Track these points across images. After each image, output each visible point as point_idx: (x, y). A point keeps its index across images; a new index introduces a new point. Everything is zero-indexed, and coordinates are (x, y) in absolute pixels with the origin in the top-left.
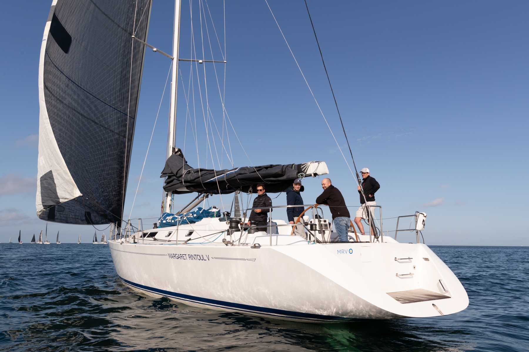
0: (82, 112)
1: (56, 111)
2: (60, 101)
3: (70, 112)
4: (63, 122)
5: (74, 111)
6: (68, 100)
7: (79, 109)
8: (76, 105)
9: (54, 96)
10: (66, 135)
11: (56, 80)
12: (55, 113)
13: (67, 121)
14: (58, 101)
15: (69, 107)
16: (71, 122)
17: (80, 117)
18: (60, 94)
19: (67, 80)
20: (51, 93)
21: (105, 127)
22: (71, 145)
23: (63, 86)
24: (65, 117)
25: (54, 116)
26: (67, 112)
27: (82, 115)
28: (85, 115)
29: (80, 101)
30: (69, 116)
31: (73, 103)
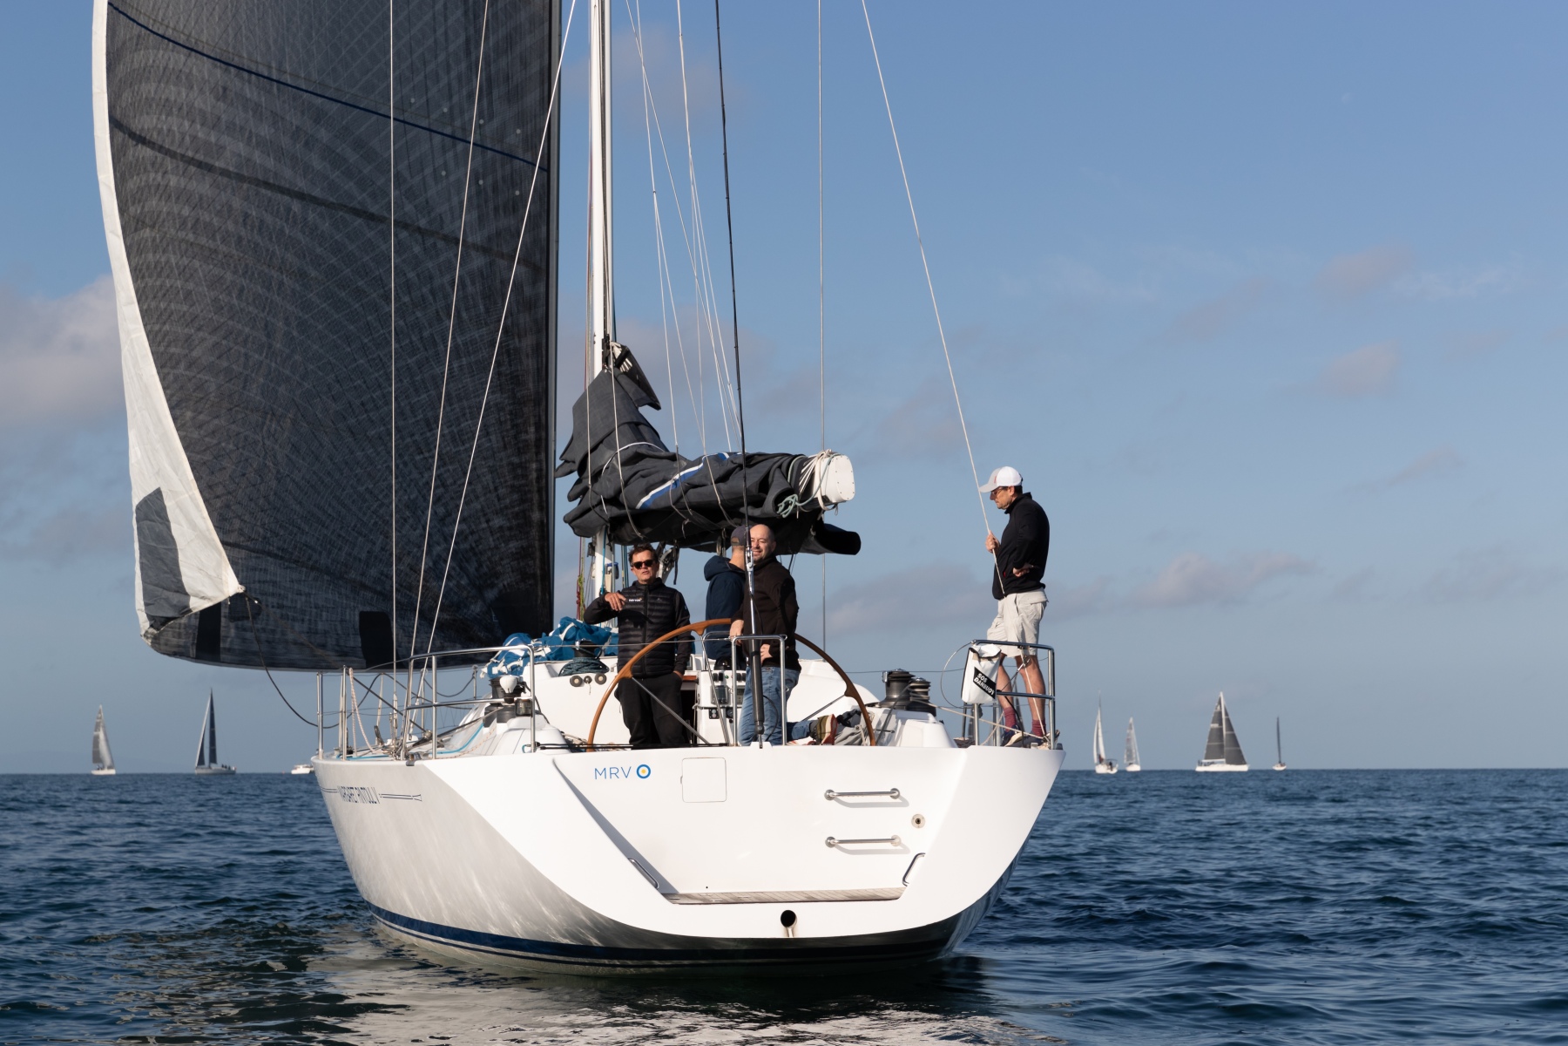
0: (301, 184)
1: (186, 211)
2: (200, 165)
3: (246, 199)
4: (223, 248)
5: (263, 191)
6: (233, 151)
7: (288, 173)
8: (270, 163)
9: (173, 155)
10: (239, 297)
11: (171, 92)
12: (184, 223)
13: (240, 239)
14: (193, 169)
15: (240, 178)
16: (258, 239)
17: (296, 206)
18: (194, 138)
19: (218, 72)
20: (161, 149)
21: (419, 229)
22: (268, 336)
23: (204, 102)
24: (230, 226)
25: (181, 234)
26: (237, 203)
27: (301, 196)
28: (317, 192)
29: (285, 141)
30: (246, 216)
31: (257, 156)
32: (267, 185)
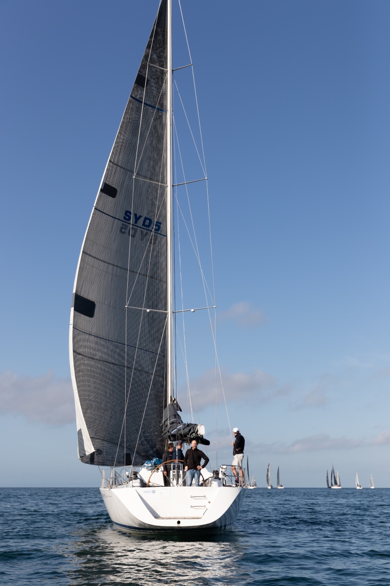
0: (113, 361)
1: (89, 368)
2: (92, 358)
3: (101, 365)
4: (96, 375)
6: (99, 355)
7: (110, 359)
8: (106, 357)
9: (86, 356)
10: (100, 385)
11: (85, 343)
12: (88, 371)
13: (100, 373)
14: (90, 359)
15: (100, 360)
16: (104, 373)
17: (112, 366)
18: (90, 353)
19: (96, 339)
20: (83, 355)
21: (139, 370)
22: (106, 393)
23: (93, 345)
24: (98, 371)
25: (88, 373)
26: (99, 366)
27: (113, 364)
28: (116, 363)
29: (110, 352)
30: (101, 368)
31: (104, 356)
32: (106, 362)
